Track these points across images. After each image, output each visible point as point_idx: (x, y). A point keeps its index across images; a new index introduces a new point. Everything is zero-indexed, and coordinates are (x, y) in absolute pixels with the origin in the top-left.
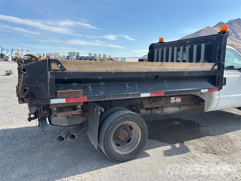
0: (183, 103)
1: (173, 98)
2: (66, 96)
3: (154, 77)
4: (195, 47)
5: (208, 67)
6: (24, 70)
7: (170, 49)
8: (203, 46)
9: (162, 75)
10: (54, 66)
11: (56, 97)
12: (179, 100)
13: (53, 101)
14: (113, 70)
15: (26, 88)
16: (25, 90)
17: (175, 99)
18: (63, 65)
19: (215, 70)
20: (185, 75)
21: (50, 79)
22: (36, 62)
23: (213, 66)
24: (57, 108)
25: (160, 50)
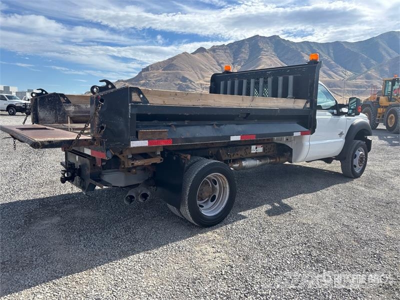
0: (264, 154)
1: (253, 147)
2: (149, 137)
3: (245, 116)
4: (281, 79)
5: (300, 104)
6: (102, 101)
7: (245, 82)
8: (291, 78)
9: (254, 114)
10: (135, 97)
11: (137, 139)
12: (260, 149)
13: (134, 144)
14: (201, 104)
15: (103, 125)
16: (102, 128)
17: (256, 148)
18: (146, 96)
19: (308, 108)
20: (277, 114)
21: (131, 114)
22: (112, 91)
23: (306, 104)
24: (132, 155)
25: (229, 82)
